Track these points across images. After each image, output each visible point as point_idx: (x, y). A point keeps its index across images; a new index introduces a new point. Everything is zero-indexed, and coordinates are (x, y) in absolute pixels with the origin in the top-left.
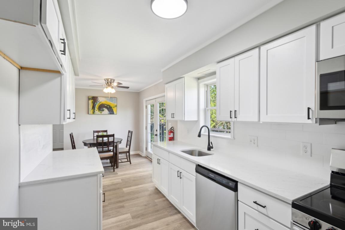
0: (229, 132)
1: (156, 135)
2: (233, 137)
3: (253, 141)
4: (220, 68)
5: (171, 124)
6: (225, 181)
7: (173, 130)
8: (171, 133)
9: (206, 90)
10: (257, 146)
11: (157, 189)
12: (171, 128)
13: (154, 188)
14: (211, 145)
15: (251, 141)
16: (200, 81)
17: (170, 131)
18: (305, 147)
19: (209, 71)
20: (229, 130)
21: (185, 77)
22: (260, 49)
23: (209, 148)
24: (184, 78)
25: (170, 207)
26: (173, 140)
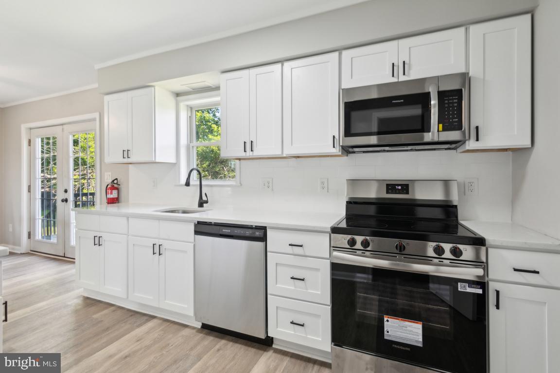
0: (233, 177)
1: (66, 200)
2: (239, 183)
3: (267, 184)
4: (227, 80)
5: (110, 173)
6: (248, 233)
7: (117, 184)
8: (114, 189)
9: (189, 115)
10: (272, 190)
11: (87, 298)
12: (113, 181)
13: (82, 299)
14: (204, 198)
15: (264, 185)
16: (180, 98)
17: (109, 186)
18: (323, 183)
19: (203, 83)
20: (231, 174)
21: (156, 88)
22: (282, 65)
23: (201, 204)
24: (153, 88)
25: (131, 316)
26: (118, 203)
